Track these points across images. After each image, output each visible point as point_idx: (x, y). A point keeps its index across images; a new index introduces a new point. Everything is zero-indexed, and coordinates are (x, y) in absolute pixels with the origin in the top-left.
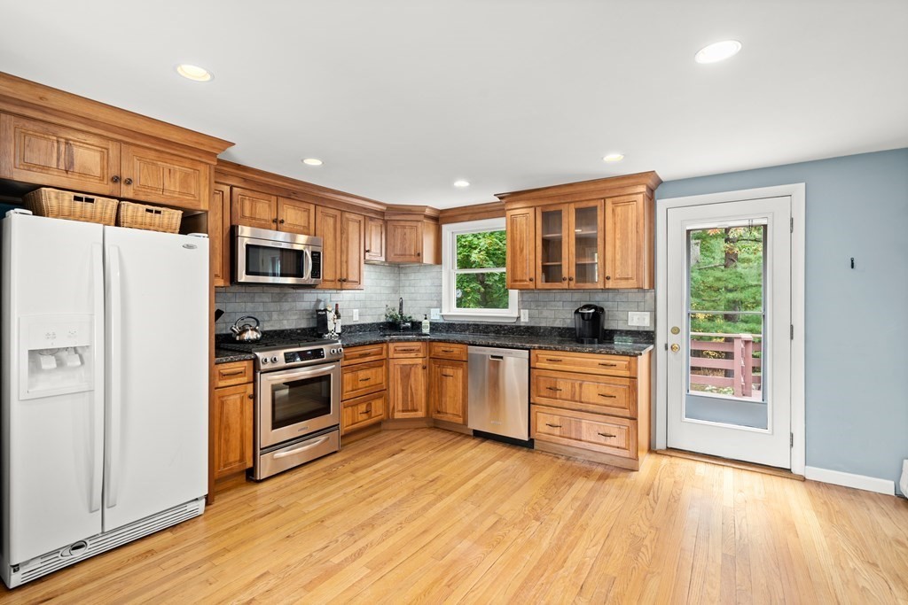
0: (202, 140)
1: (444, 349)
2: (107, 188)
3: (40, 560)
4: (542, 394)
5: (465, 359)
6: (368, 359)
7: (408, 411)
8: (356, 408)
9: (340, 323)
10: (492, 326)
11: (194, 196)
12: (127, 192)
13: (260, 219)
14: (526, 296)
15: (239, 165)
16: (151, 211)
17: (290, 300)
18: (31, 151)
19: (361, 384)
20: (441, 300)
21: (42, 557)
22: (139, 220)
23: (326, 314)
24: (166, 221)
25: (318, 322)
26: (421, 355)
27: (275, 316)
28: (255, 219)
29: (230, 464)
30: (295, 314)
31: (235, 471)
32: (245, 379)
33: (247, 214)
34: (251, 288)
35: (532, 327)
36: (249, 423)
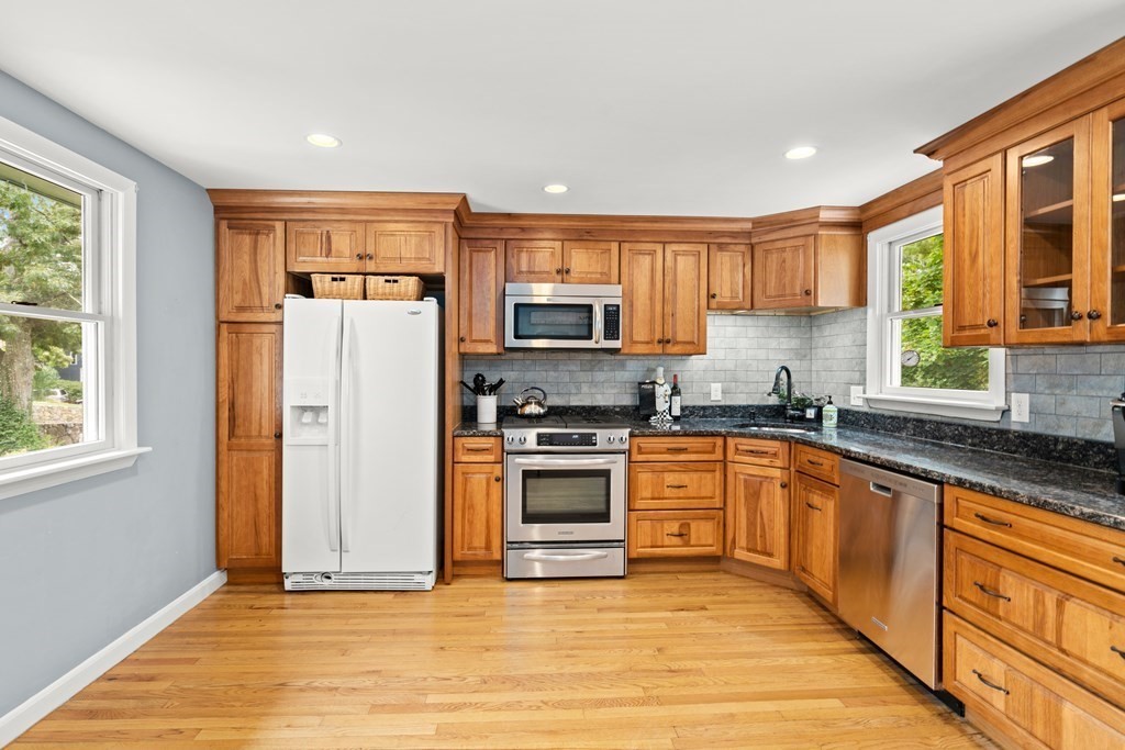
0: (434, 199)
1: (811, 459)
2: (355, 265)
3: (301, 576)
4: (965, 595)
5: (837, 483)
6: (682, 457)
7: (756, 551)
8: (658, 525)
9: (677, 403)
10: (949, 424)
11: (429, 259)
12: (370, 266)
13: (540, 272)
14: (1025, 363)
15: (509, 214)
16: (389, 281)
17: (605, 368)
18: (305, 246)
19: (668, 492)
20: (865, 371)
21: (304, 574)
22: (380, 291)
23: (654, 388)
24: (403, 289)
25: (641, 398)
26: (779, 463)
27: (585, 389)
28: (534, 272)
29: (475, 548)
30: (612, 387)
31: (479, 558)
32: (491, 458)
33: (524, 268)
34: (554, 355)
35: (1036, 436)
36: (496, 509)
